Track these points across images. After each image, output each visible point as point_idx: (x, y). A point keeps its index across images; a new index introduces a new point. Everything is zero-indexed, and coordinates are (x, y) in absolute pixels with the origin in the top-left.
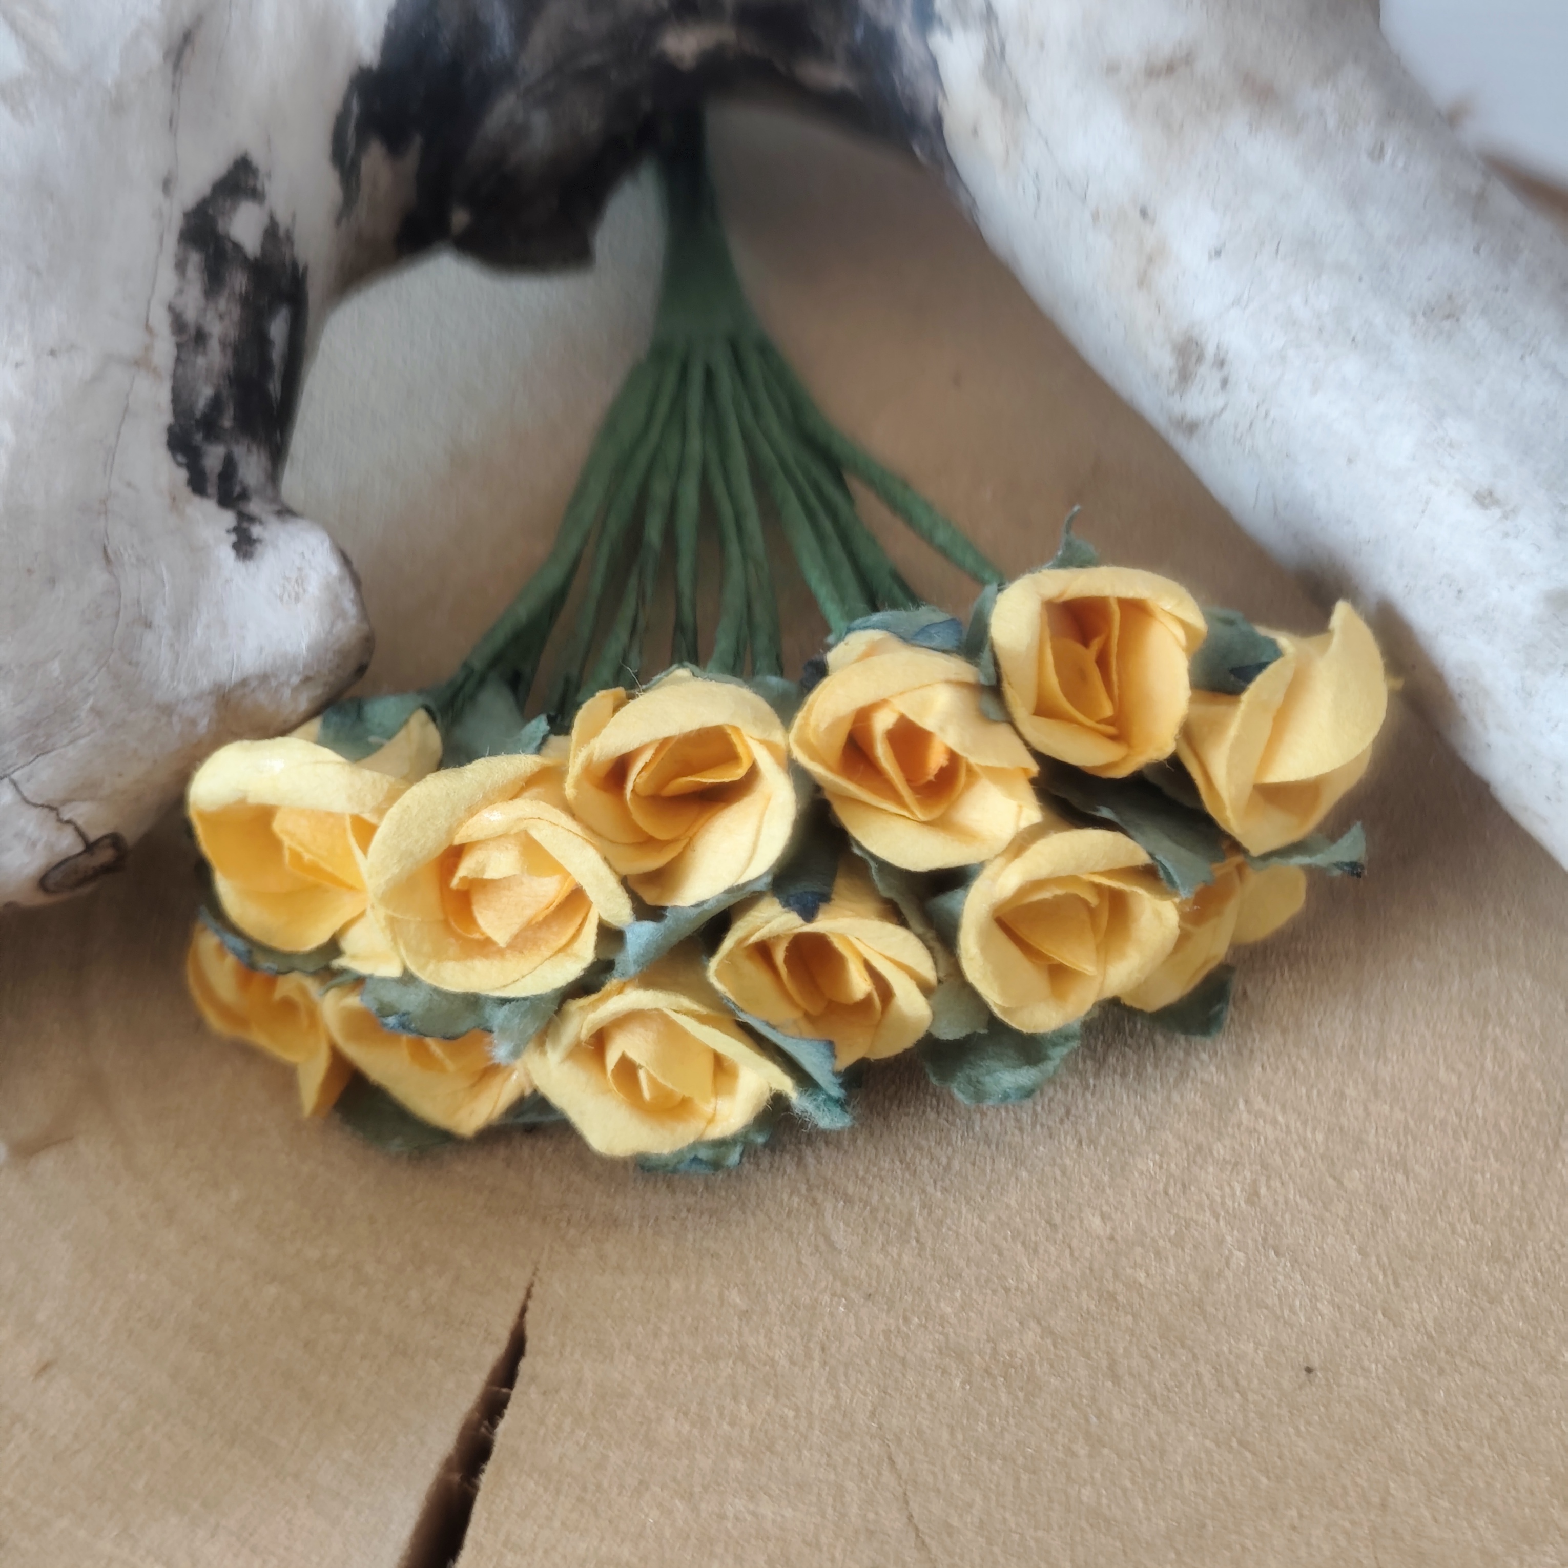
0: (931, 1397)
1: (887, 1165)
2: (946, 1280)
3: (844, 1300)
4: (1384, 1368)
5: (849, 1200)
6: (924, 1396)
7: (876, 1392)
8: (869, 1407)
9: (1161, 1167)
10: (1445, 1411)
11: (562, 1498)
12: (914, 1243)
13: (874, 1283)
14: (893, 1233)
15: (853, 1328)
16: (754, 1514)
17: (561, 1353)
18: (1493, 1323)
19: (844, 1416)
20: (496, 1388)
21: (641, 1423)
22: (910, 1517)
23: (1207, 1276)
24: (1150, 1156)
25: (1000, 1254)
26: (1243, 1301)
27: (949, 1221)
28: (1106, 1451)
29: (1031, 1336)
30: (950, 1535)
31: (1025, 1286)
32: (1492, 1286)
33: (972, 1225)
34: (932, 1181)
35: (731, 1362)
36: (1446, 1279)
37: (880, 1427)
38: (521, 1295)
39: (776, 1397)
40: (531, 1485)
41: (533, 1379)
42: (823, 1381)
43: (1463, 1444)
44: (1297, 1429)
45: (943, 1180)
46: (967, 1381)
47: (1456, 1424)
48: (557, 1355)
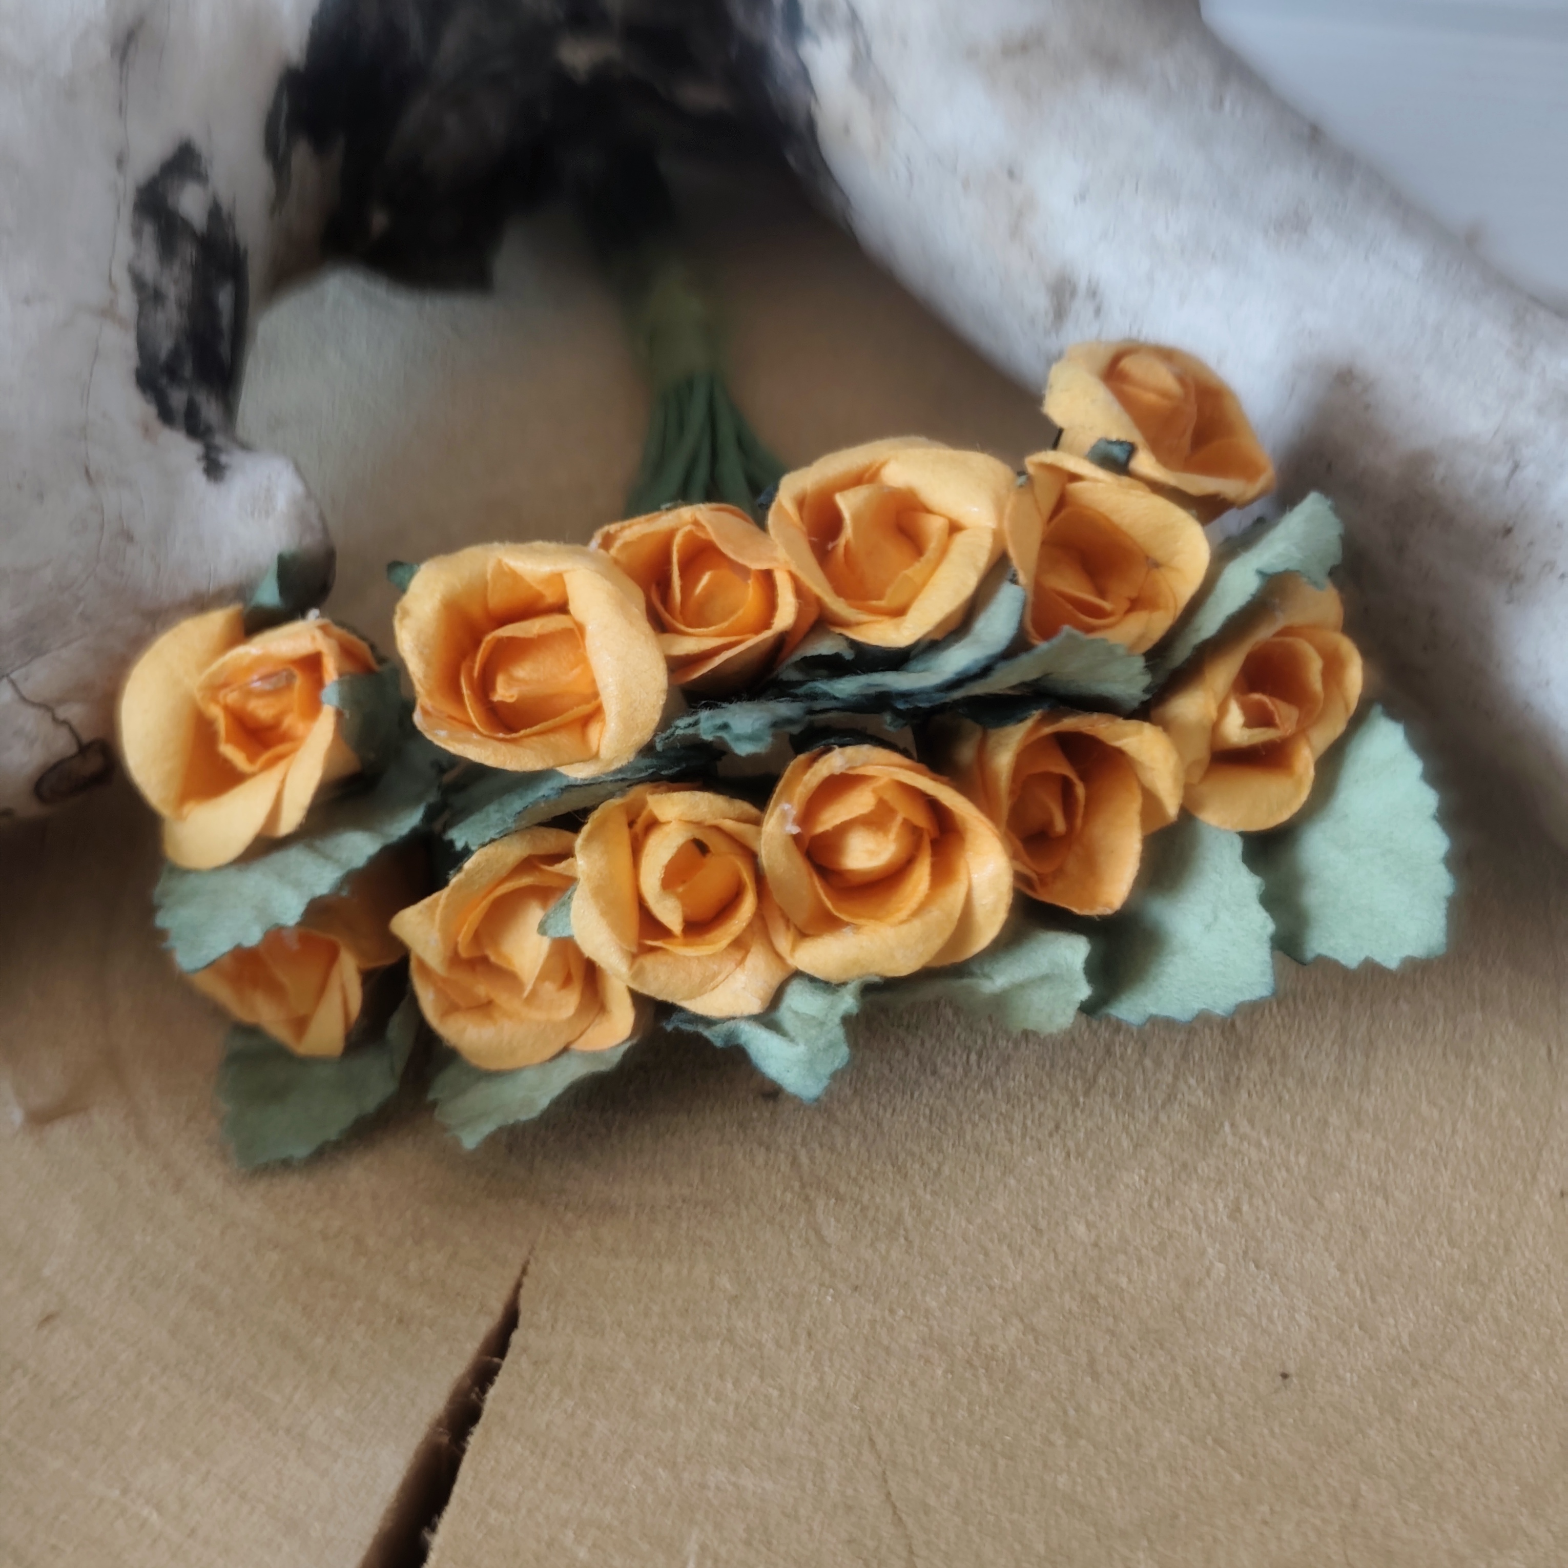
0: (913, 1383)
1: (878, 1168)
2: (932, 1276)
3: (831, 1291)
4: (1359, 1377)
5: (840, 1198)
6: (906, 1383)
7: (860, 1377)
8: (852, 1389)
9: (1146, 1182)
10: (1418, 1420)
11: (547, 1462)
12: (902, 1241)
13: (862, 1276)
14: (882, 1230)
15: (840, 1316)
16: (735, 1485)
17: (553, 1327)
18: (1467, 1340)
19: (828, 1397)
20: (489, 1358)
21: (628, 1396)
22: (888, 1494)
23: (1187, 1284)
24: (1137, 1170)
25: (986, 1254)
26: (1222, 1309)
27: (937, 1222)
28: (1083, 1442)
29: (1014, 1330)
30: (926, 1513)
31: (1009, 1286)
32: (1467, 1305)
33: (960, 1226)
34: (922, 1185)
35: (719, 1343)
36: (1422, 1298)
37: (862, 1409)
38: (517, 1272)
39: (762, 1378)
40: (519, 1448)
41: (525, 1350)
42: (808, 1364)
43: (1434, 1451)
44: (1272, 1432)
45: (933, 1183)
46: (949, 1371)
47: (1429, 1434)
48: (549, 1329)
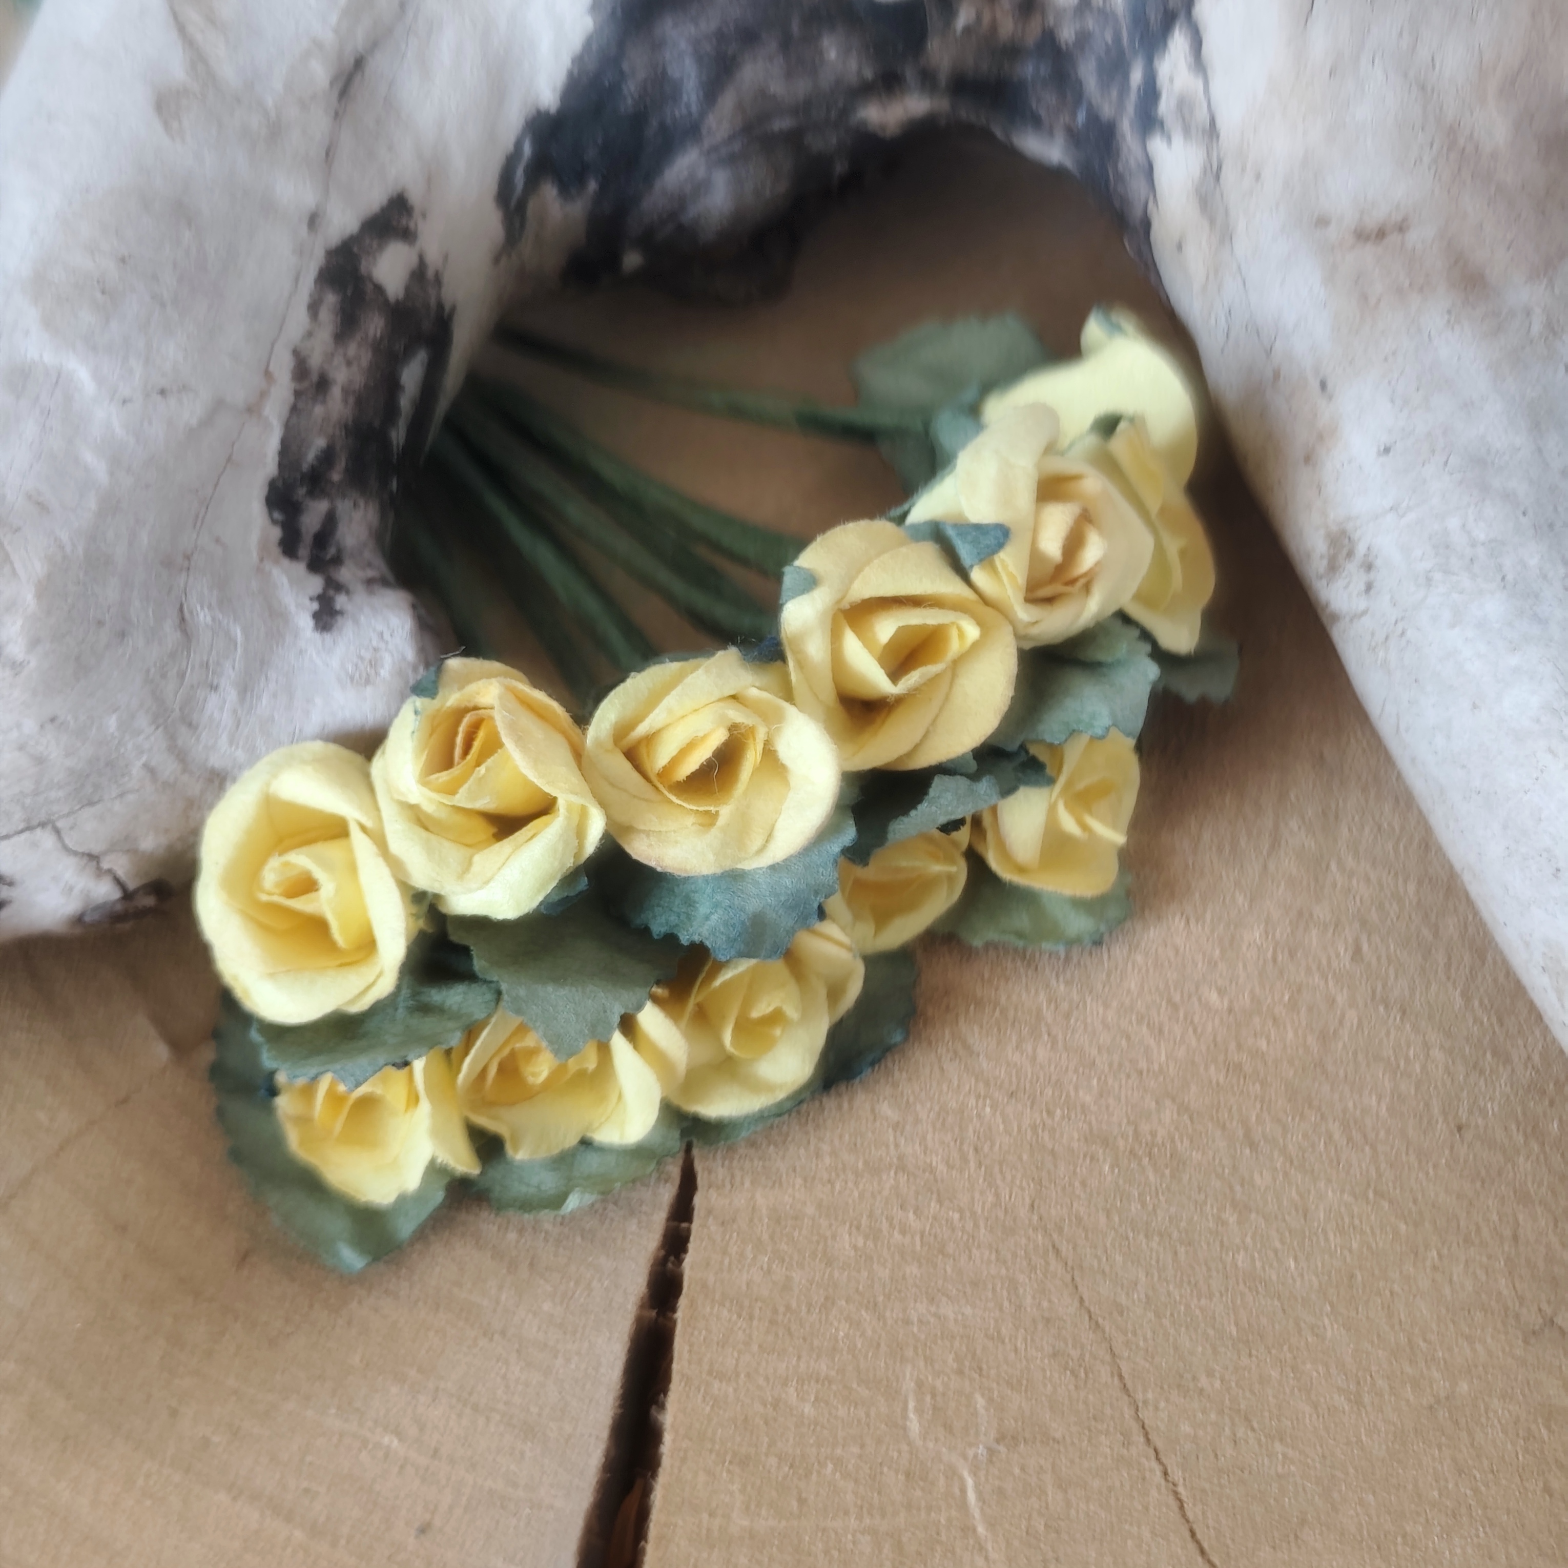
0: (1084, 1184)
2: (1081, 1070)
3: (988, 1101)
4: (1499, 1106)
6: (1077, 1184)
7: (1032, 1185)
8: (1028, 1201)
9: (1267, 937)
11: (755, 1323)
12: (1046, 1037)
13: (1014, 1081)
14: (1025, 1031)
15: (1002, 1127)
16: (937, 1316)
17: (731, 1183)
19: (1006, 1212)
20: (675, 1224)
21: (818, 1242)
22: (1081, 1300)
23: (1324, 1038)
24: (1256, 926)
25: (1128, 1038)
26: (1360, 1057)
27: (1075, 1013)
28: (1253, 1216)
29: (1169, 1113)
30: (1121, 1314)
33: (1098, 1013)
34: (1054, 976)
35: (892, 1173)
37: (1041, 1218)
39: (940, 1202)
40: (725, 1313)
41: (709, 1212)
42: (981, 1180)
44: (1427, 1174)
46: (1115, 1164)
48: (728, 1186)
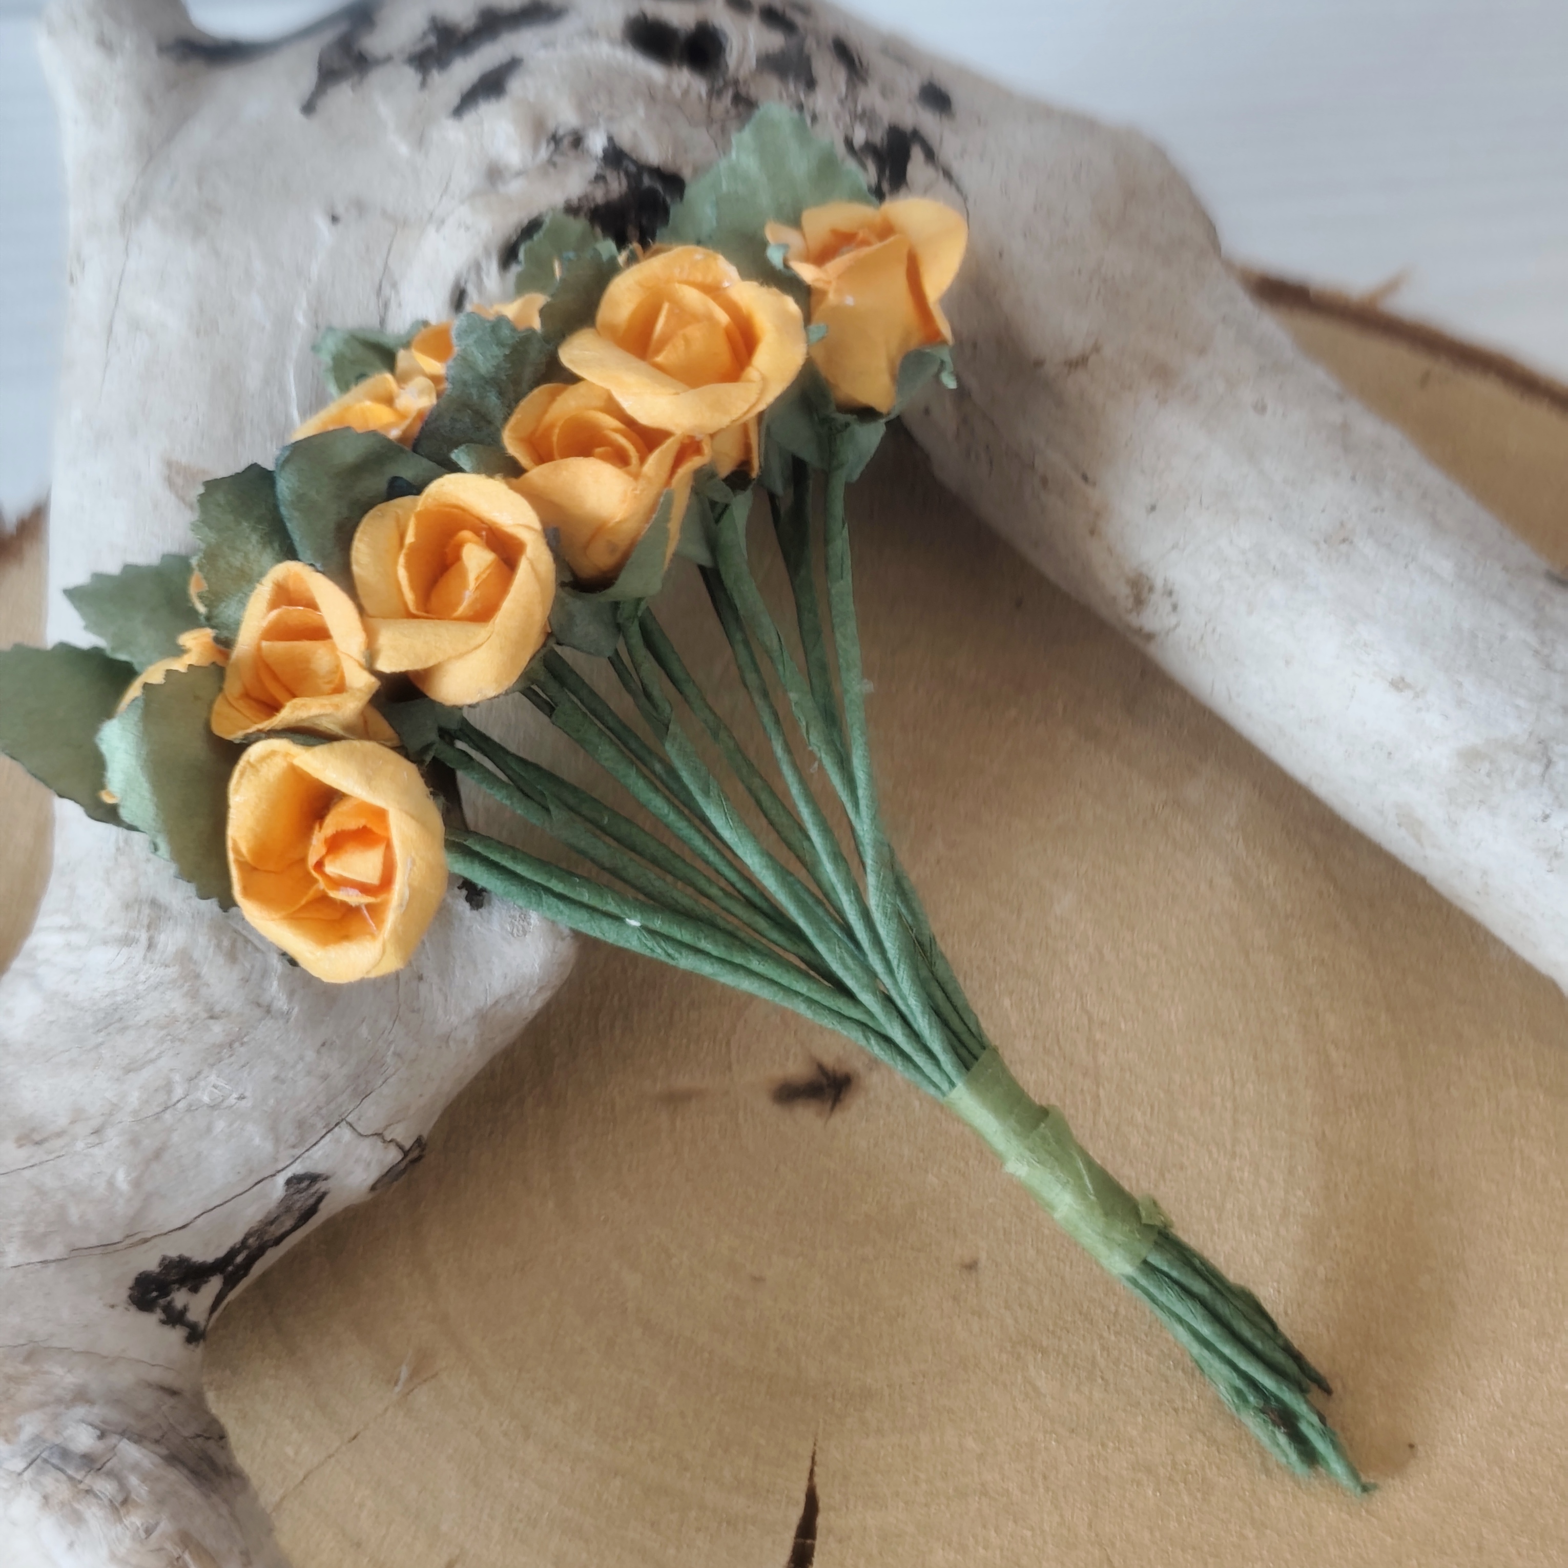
0: (1131, 1506)
1: (1069, 1319)
2: (1129, 1408)
3: (1054, 1435)
4: (1468, 1436)
5: (1044, 1351)
6: (1126, 1506)
7: (1090, 1508)
8: (1086, 1519)
9: (1279, 1292)
10: (1517, 1465)
12: (1100, 1381)
13: (1075, 1418)
14: (1083, 1374)
15: (1065, 1458)
17: (847, 1507)
18: (1545, 1389)
19: (1069, 1530)
20: (801, 1540)
21: (917, 1556)
24: (1270, 1283)
25: (1167, 1381)
27: (1124, 1359)
28: (1268, 1532)
29: (1200, 1445)
31: (1189, 1406)
32: (1541, 1358)
33: (1142, 1359)
34: (1106, 1327)
35: (977, 1499)
36: (1505, 1358)
37: (1097, 1535)
38: (808, 1463)
39: (1015, 1522)
41: (830, 1531)
42: (1049, 1503)
43: (1534, 1490)
44: (1408, 1495)
45: (1114, 1325)
46: (1157, 1489)
47: (1527, 1475)
48: (845, 1509)
